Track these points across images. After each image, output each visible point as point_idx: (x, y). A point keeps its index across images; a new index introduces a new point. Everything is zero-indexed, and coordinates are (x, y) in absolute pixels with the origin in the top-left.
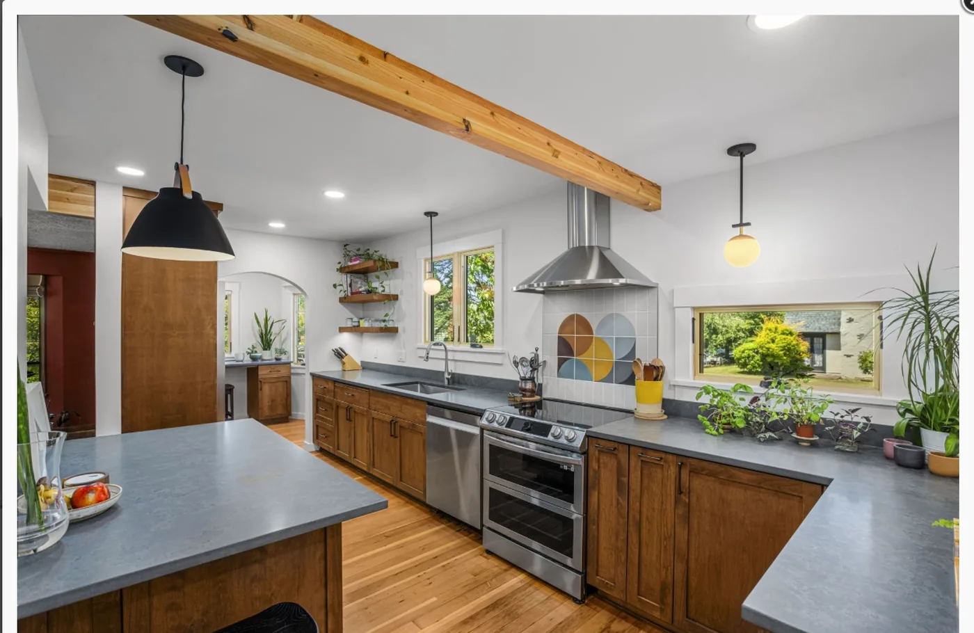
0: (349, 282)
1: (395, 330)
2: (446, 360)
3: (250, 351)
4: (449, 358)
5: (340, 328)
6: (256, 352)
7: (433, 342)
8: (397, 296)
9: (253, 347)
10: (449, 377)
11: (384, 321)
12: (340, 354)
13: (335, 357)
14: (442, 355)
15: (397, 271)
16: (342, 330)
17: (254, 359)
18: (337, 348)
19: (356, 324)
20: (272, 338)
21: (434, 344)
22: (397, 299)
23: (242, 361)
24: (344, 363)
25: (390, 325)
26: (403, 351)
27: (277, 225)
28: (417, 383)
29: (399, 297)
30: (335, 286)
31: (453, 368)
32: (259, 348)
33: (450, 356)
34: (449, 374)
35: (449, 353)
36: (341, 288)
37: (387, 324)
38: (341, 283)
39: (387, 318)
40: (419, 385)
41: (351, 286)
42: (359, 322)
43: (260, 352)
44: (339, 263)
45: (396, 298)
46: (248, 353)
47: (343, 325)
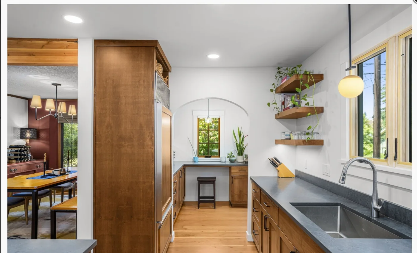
0: (283, 100)
1: (320, 143)
2: (375, 182)
3: (229, 156)
4: (379, 179)
5: (276, 140)
6: (234, 156)
7: (360, 158)
8: (322, 108)
9: (232, 153)
10: (379, 208)
11: (308, 134)
12: (275, 163)
13: (271, 165)
14: (369, 174)
15: (323, 83)
16: (277, 142)
17: (231, 161)
18: (273, 157)
19: (288, 137)
20: (244, 147)
21: (361, 161)
22: (322, 111)
23: (225, 162)
24: (278, 171)
25: (315, 137)
26: (328, 165)
27: (214, 56)
28: (337, 204)
29: (325, 109)
30: (269, 104)
31: (383, 195)
32: (235, 154)
33: (381, 178)
34: (379, 202)
35: (379, 175)
36: (275, 105)
37: (310, 136)
38: (274, 102)
39: (310, 131)
40: (339, 207)
41: (284, 103)
42: (290, 135)
43: (236, 157)
44: (273, 84)
45: (320, 110)
46: (228, 157)
47: (279, 138)
